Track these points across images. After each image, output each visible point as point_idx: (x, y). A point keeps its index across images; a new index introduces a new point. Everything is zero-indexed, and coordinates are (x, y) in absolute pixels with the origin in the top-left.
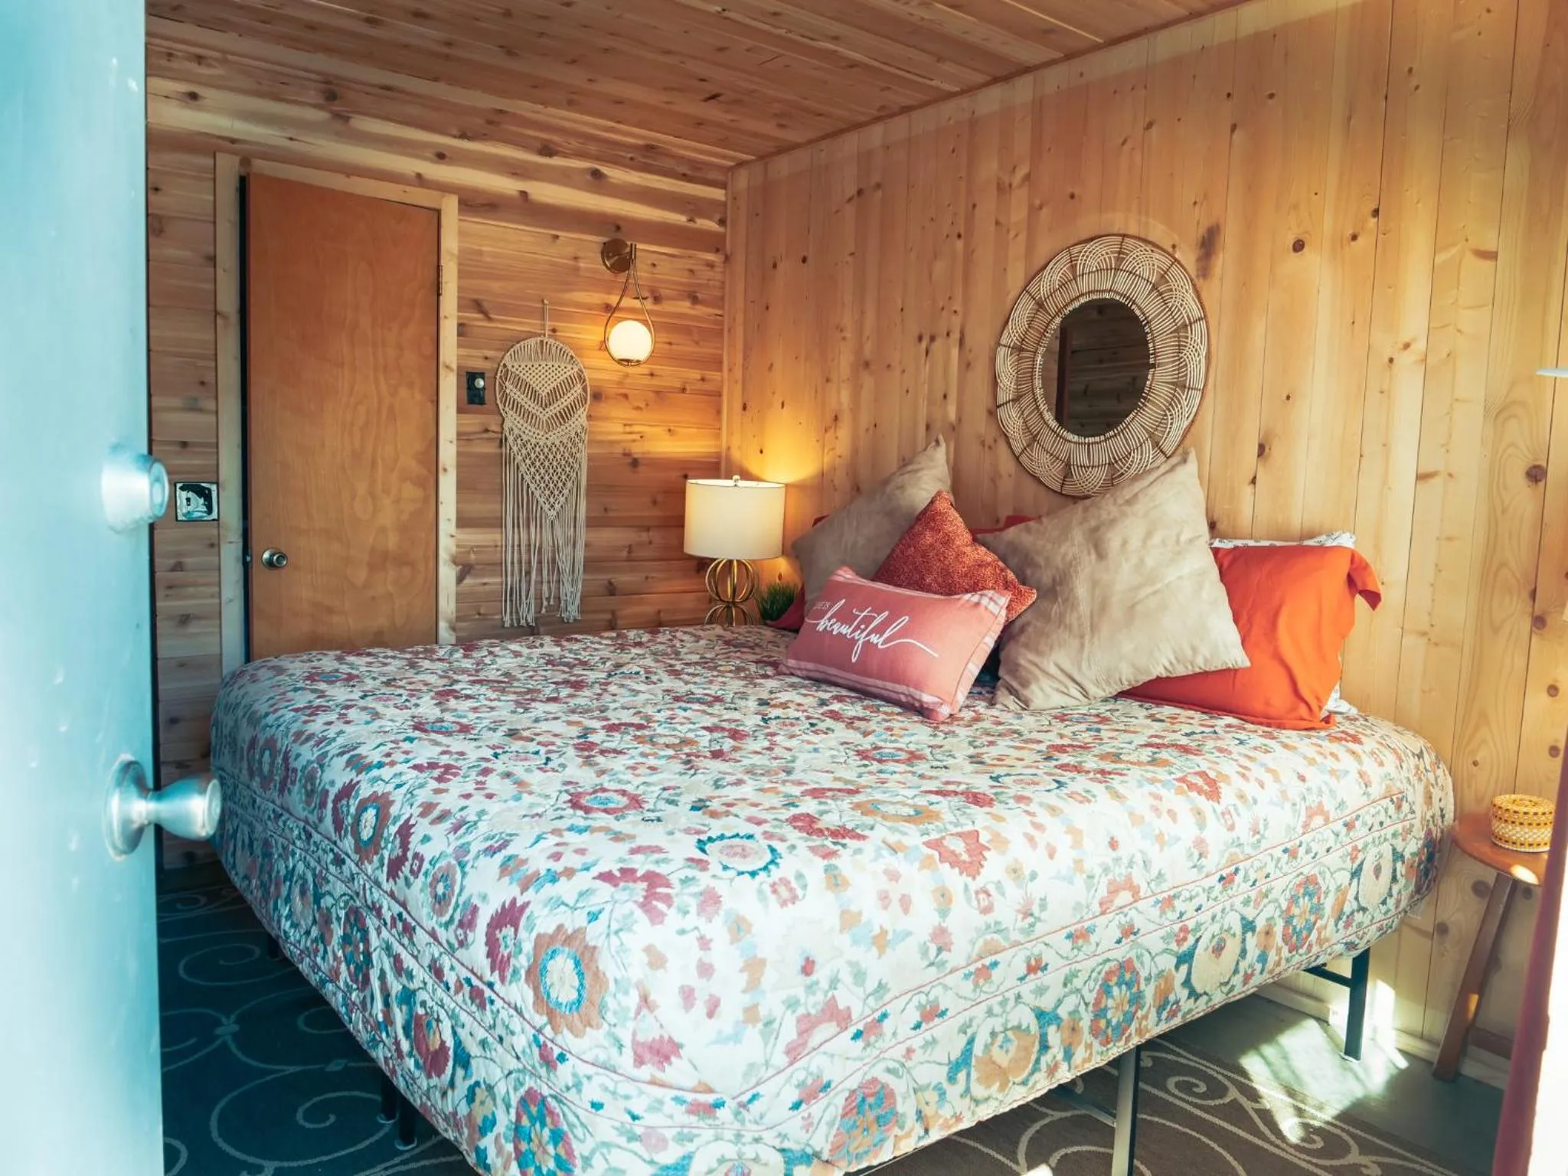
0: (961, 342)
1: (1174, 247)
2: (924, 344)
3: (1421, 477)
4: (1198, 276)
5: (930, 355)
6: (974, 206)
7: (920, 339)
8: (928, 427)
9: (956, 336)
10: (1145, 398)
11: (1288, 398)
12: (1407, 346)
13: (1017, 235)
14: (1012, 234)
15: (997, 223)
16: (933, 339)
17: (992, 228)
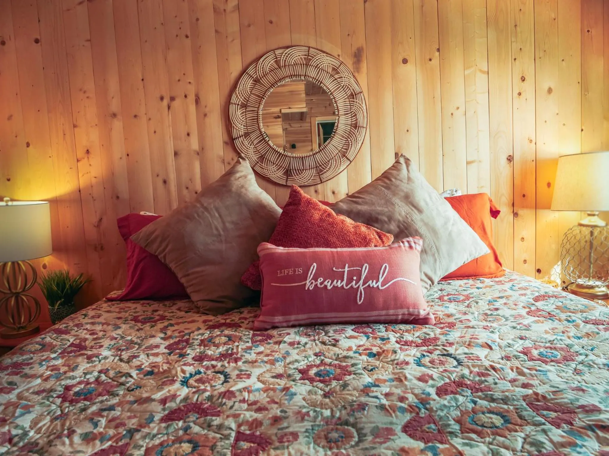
0: (197, 101)
1: (339, 56)
2: (165, 102)
3: (468, 163)
4: (354, 71)
5: (171, 108)
6: (197, 20)
7: (162, 99)
8: (176, 154)
9: (192, 98)
10: (335, 132)
11: (408, 131)
12: (458, 108)
13: (233, 40)
14: (230, 39)
15: (217, 31)
16: (172, 99)
17: (213, 34)
